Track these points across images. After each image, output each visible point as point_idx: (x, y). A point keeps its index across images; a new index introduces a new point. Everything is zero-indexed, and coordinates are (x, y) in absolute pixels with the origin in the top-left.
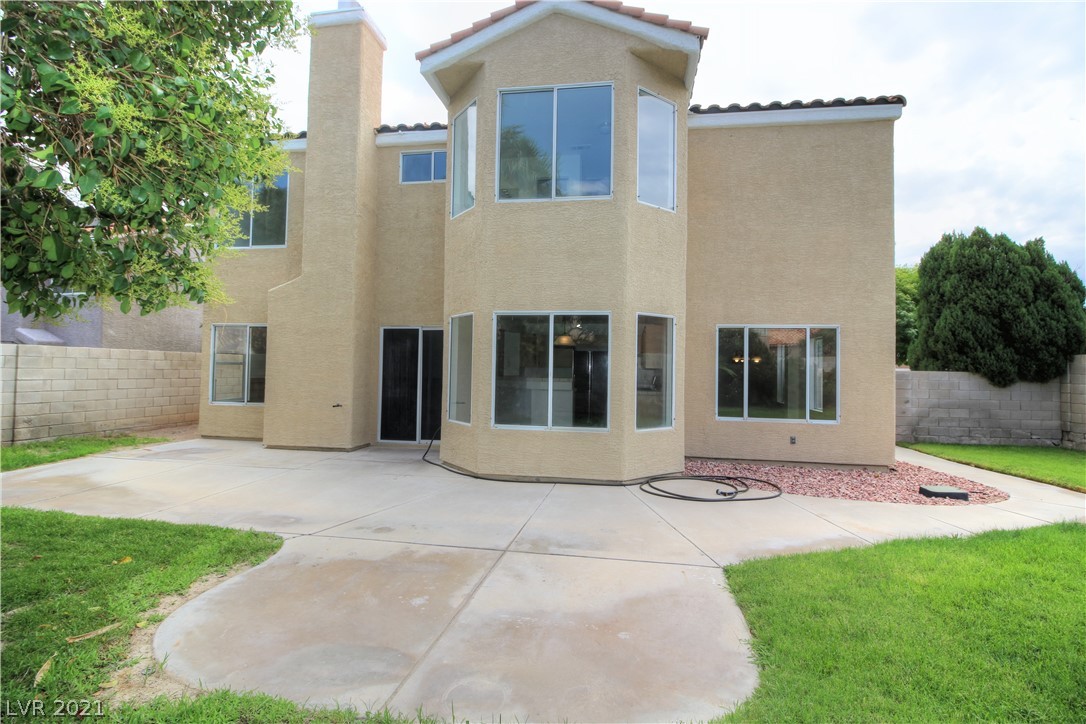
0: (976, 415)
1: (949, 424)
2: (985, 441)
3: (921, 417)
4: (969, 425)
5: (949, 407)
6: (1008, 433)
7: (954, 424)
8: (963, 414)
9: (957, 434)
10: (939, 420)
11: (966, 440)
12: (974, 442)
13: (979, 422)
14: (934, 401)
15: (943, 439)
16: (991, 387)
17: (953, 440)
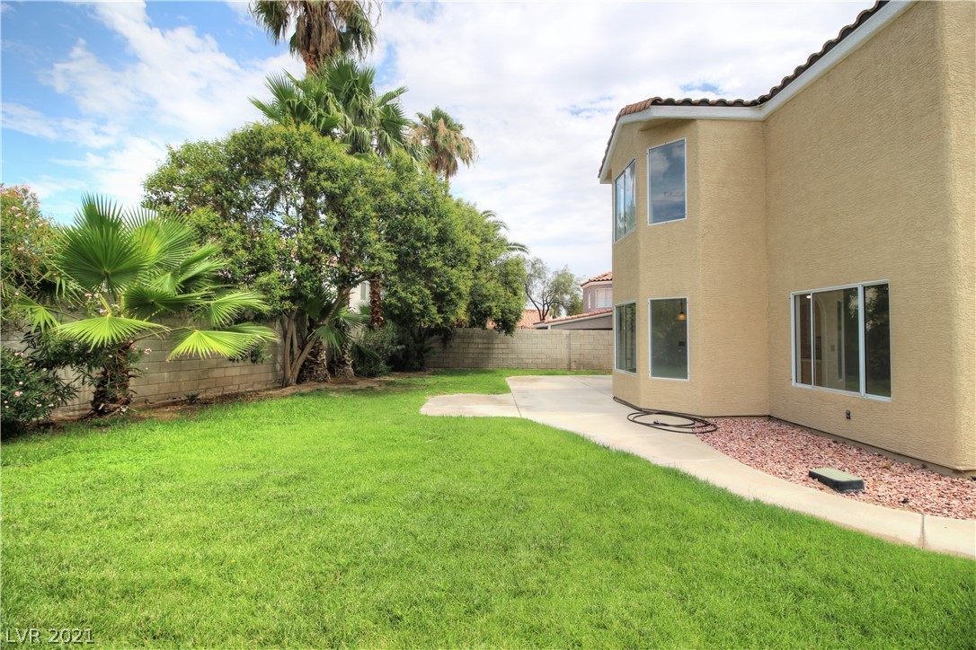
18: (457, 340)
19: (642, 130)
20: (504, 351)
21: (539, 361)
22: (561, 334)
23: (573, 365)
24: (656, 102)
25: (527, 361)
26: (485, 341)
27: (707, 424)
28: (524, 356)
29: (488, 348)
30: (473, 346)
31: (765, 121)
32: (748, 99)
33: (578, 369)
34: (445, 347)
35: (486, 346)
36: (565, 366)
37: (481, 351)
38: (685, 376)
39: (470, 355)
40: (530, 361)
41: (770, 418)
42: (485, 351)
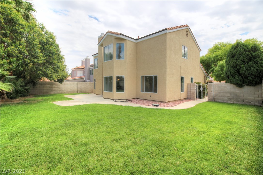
0: (232, 95)
1: (224, 97)
2: (235, 102)
3: (216, 95)
4: (230, 98)
5: (224, 93)
6: (243, 101)
7: (225, 97)
8: (228, 95)
9: (226, 100)
10: (221, 96)
11: (229, 102)
12: (231, 102)
13: (233, 97)
14: (220, 91)
15: (222, 101)
16: (237, 87)
17: (225, 102)
18: (39, 85)
19: (115, 38)
20: (57, 88)
21: (68, 91)
22: (75, 83)
23: (78, 92)
24: (121, 34)
25: (64, 91)
26: (50, 85)
27: (129, 101)
28: (63, 90)
29: (51, 88)
30: (45, 87)
31: (137, 43)
32: (135, 38)
33: (80, 92)
34: (34, 87)
35: (50, 87)
36: (76, 92)
37: (48, 89)
38: (124, 92)
39: (44, 90)
40: (65, 91)
41: (136, 98)
42: (50, 89)
